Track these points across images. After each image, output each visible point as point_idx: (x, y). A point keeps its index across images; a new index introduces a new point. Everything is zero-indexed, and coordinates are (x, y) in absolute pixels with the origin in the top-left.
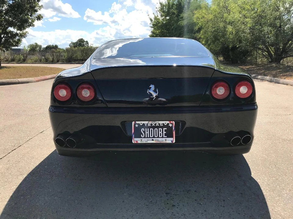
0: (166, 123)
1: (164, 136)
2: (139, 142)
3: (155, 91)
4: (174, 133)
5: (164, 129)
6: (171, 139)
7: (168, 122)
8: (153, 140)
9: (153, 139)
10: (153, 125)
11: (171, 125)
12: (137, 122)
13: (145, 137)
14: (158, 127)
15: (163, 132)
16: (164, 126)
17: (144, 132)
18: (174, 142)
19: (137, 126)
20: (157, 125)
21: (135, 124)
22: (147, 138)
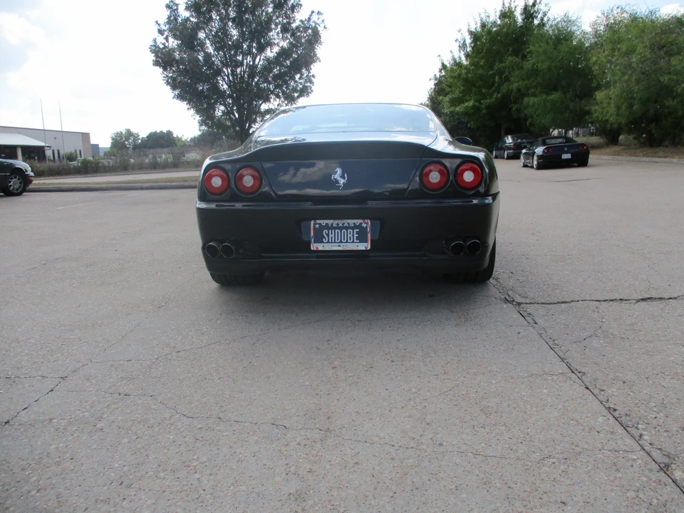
0: (358, 222)
1: (355, 241)
2: (320, 248)
3: (343, 177)
4: (369, 235)
5: (355, 231)
6: (365, 244)
7: (361, 221)
8: (339, 246)
9: (340, 244)
10: (340, 225)
11: (364, 225)
12: (318, 221)
13: (328, 242)
14: (347, 228)
15: (353, 235)
16: (355, 227)
17: (328, 235)
18: (369, 248)
19: (317, 226)
20: (346, 225)
21: (315, 224)
22: (332, 242)
